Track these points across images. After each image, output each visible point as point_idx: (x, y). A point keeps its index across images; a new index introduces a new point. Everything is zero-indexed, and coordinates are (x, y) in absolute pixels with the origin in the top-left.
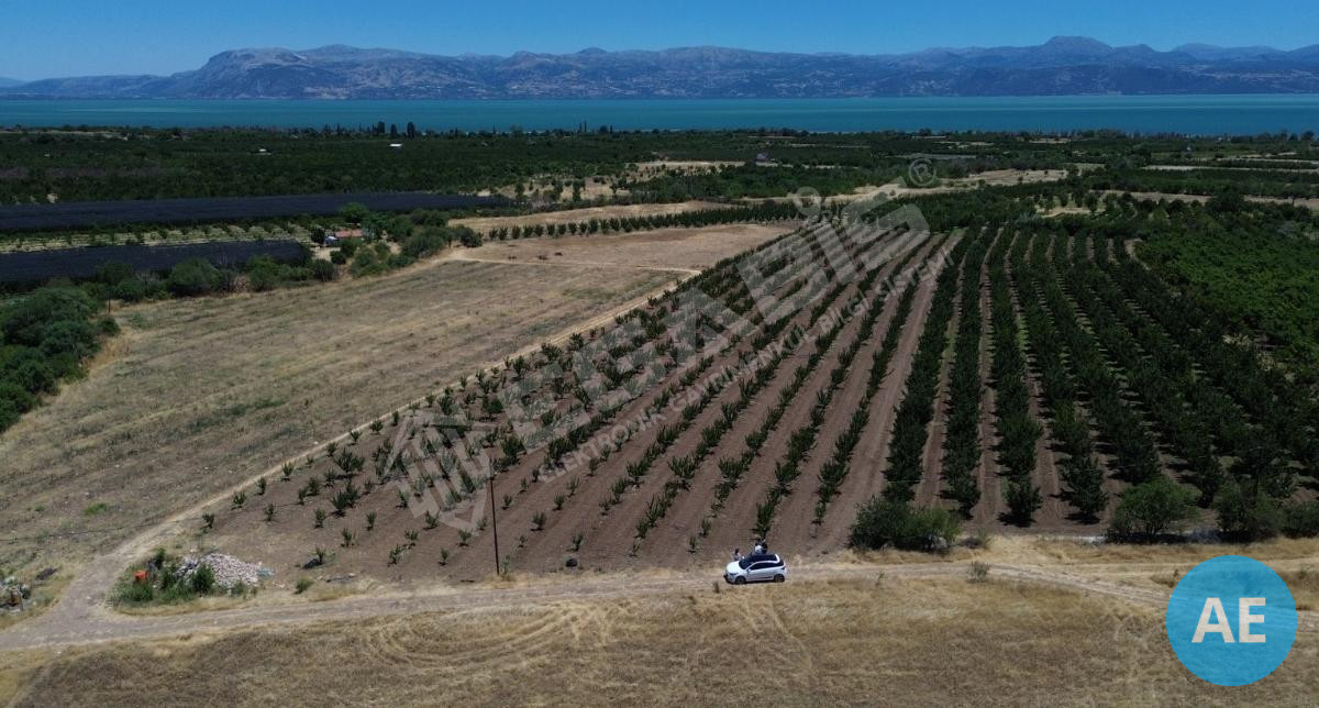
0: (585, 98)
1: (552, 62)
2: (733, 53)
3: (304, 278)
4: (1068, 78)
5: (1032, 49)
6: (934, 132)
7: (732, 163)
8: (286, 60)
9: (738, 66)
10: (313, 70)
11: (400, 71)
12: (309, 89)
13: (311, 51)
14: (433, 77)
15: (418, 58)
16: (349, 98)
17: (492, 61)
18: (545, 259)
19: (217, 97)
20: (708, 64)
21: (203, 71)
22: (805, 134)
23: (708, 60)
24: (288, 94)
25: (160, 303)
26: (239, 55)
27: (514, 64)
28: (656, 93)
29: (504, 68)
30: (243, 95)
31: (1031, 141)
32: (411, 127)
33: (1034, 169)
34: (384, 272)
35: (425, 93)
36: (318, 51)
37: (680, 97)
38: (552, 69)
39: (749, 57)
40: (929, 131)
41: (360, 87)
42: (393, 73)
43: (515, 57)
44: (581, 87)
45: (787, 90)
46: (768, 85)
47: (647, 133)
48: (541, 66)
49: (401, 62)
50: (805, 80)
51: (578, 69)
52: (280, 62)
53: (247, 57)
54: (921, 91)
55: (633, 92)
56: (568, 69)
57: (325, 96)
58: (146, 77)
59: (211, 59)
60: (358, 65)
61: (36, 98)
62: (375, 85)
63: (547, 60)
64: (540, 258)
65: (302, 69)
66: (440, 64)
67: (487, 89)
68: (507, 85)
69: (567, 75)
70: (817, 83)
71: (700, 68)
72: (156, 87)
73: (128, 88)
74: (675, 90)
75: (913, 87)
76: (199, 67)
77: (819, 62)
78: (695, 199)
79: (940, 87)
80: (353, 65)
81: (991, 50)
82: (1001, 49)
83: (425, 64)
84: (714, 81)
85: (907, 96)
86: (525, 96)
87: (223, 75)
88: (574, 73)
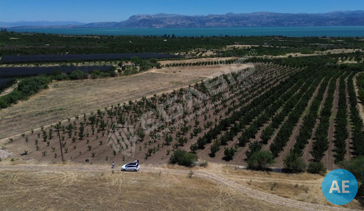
0: (227, 27)
1: (219, 17)
2: (271, 13)
3: (107, 76)
6: (328, 37)
7: (254, 46)
8: (148, 17)
9: (273, 17)
10: (155, 20)
11: (177, 20)
12: (153, 25)
13: (155, 15)
14: (186, 22)
15: (182, 16)
16: (164, 27)
17: (202, 17)
18: (175, 72)
19: (131, 27)
21: (128, 21)
22: (286, 37)
23: (264, 16)
24: (148, 27)
25: (66, 81)
26: (137, 16)
27: (208, 18)
28: (248, 25)
29: (205, 19)
30: (137, 27)
31: (358, 40)
32: (173, 35)
33: (351, 49)
34: (129, 75)
35: (183, 26)
36: (157, 15)
37: (254, 26)
38: (218, 19)
39: (276, 15)
40: (326, 37)
41: (166, 25)
42: (175, 20)
43: (208, 15)
44: (226, 24)
45: (287, 24)
46: (281, 23)
47: (239, 37)
48: (215, 18)
49: (178, 17)
50: (293, 21)
51: (226, 19)
52: (147, 18)
53: (139, 17)
54: (330, 24)
55: (241, 25)
56: (223, 19)
57: (158, 27)
58: (114, 22)
59: (130, 18)
60: (166, 19)
61: (88, 28)
62: (170, 24)
63: (217, 16)
64: (174, 72)
65: (152, 20)
66: (188, 18)
67: (200, 25)
68: (206, 24)
69: (222, 21)
70: (297, 22)
71: (261, 18)
72: (117, 25)
73: (110, 25)
74: (253, 24)
75: (327, 23)
76: (127, 20)
77: (298, 16)
78: (234, 56)
79: (336, 23)
80: (165, 18)
81: (354, 11)
83: (184, 18)
84: (265, 22)
85: (325, 26)
86: (211, 27)
87: (133, 22)
88: (224, 20)
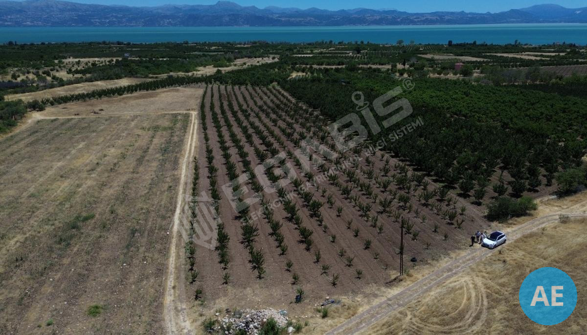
2: (66, 4)
4: (227, 19)
5: (211, 6)
9: (69, 10)
20: (52, 9)
23: (52, 7)
28: (25, 23)
37: (38, 26)
45: (99, 22)
46: (88, 20)
47: (39, 44)
50: (109, 18)
54: (166, 24)
55: (10, 23)
64: (94, 113)
70: (114, 19)
71: (48, 11)
74: (35, 22)
75: (162, 22)
79: (174, 22)
81: (193, 6)
82: (198, 6)
84: (57, 18)
85: (159, 26)
